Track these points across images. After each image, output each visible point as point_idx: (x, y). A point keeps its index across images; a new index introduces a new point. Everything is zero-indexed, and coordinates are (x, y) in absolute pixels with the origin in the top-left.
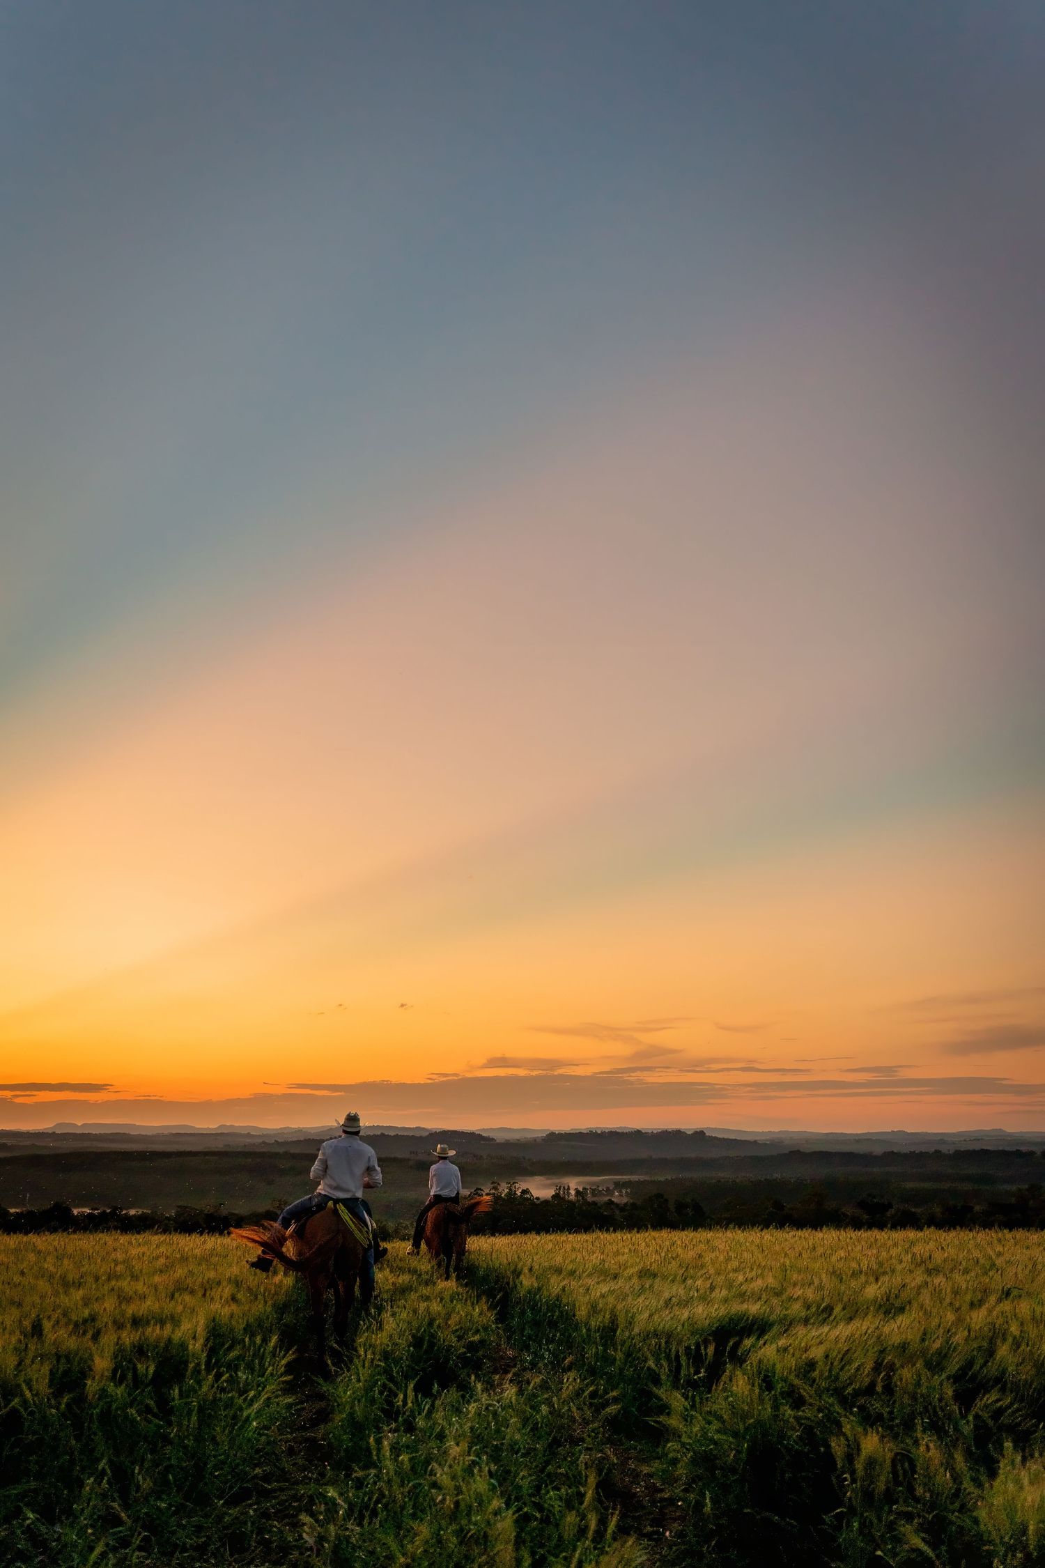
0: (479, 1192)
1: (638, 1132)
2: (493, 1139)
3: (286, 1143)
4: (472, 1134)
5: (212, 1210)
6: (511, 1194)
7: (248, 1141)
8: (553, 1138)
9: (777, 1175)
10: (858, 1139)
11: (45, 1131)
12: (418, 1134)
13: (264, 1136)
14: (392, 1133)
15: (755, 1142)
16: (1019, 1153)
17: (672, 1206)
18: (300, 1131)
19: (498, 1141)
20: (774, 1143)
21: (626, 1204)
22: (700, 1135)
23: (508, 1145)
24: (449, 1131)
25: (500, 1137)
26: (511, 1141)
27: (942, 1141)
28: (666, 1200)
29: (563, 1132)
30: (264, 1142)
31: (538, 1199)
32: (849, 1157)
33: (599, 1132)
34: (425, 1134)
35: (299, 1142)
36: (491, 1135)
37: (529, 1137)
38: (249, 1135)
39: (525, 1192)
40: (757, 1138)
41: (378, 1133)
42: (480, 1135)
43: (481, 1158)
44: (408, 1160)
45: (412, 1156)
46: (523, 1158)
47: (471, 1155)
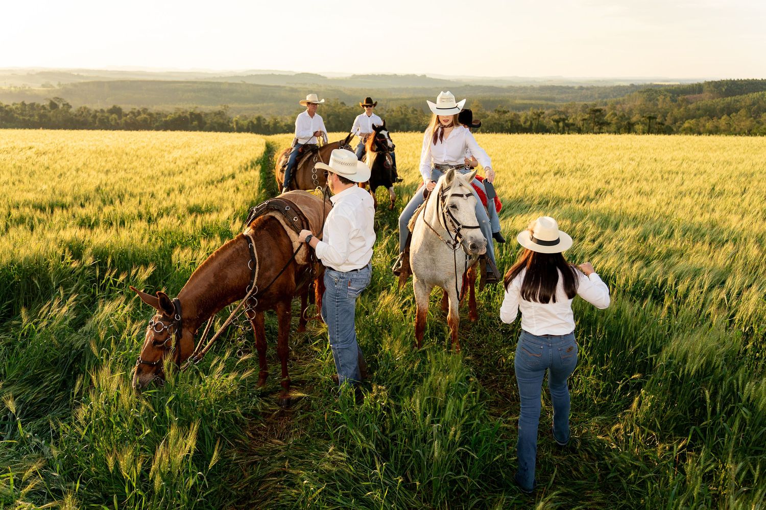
1: (395, 75)
2: (326, 77)
3: (225, 78)
4: (315, 75)
5: (192, 110)
7: (207, 76)
8: (355, 77)
11: (103, 70)
12: (290, 74)
13: (214, 74)
14: (277, 74)
15: (449, 80)
17: (410, 111)
18: (231, 72)
19: (328, 78)
20: (458, 81)
22: (424, 77)
23: (333, 80)
24: (304, 73)
25: (329, 76)
26: (335, 78)
28: (408, 108)
29: (360, 75)
30: (214, 77)
33: (377, 75)
34: (293, 74)
35: (232, 77)
36: (325, 75)
37: (343, 76)
38: (207, 73)
41: (270, 73)
42: (320, 75)
43: (321, 86)
44: (285, 87)
45: (287, 85)
46: (341, 86)
47: (316, 85)
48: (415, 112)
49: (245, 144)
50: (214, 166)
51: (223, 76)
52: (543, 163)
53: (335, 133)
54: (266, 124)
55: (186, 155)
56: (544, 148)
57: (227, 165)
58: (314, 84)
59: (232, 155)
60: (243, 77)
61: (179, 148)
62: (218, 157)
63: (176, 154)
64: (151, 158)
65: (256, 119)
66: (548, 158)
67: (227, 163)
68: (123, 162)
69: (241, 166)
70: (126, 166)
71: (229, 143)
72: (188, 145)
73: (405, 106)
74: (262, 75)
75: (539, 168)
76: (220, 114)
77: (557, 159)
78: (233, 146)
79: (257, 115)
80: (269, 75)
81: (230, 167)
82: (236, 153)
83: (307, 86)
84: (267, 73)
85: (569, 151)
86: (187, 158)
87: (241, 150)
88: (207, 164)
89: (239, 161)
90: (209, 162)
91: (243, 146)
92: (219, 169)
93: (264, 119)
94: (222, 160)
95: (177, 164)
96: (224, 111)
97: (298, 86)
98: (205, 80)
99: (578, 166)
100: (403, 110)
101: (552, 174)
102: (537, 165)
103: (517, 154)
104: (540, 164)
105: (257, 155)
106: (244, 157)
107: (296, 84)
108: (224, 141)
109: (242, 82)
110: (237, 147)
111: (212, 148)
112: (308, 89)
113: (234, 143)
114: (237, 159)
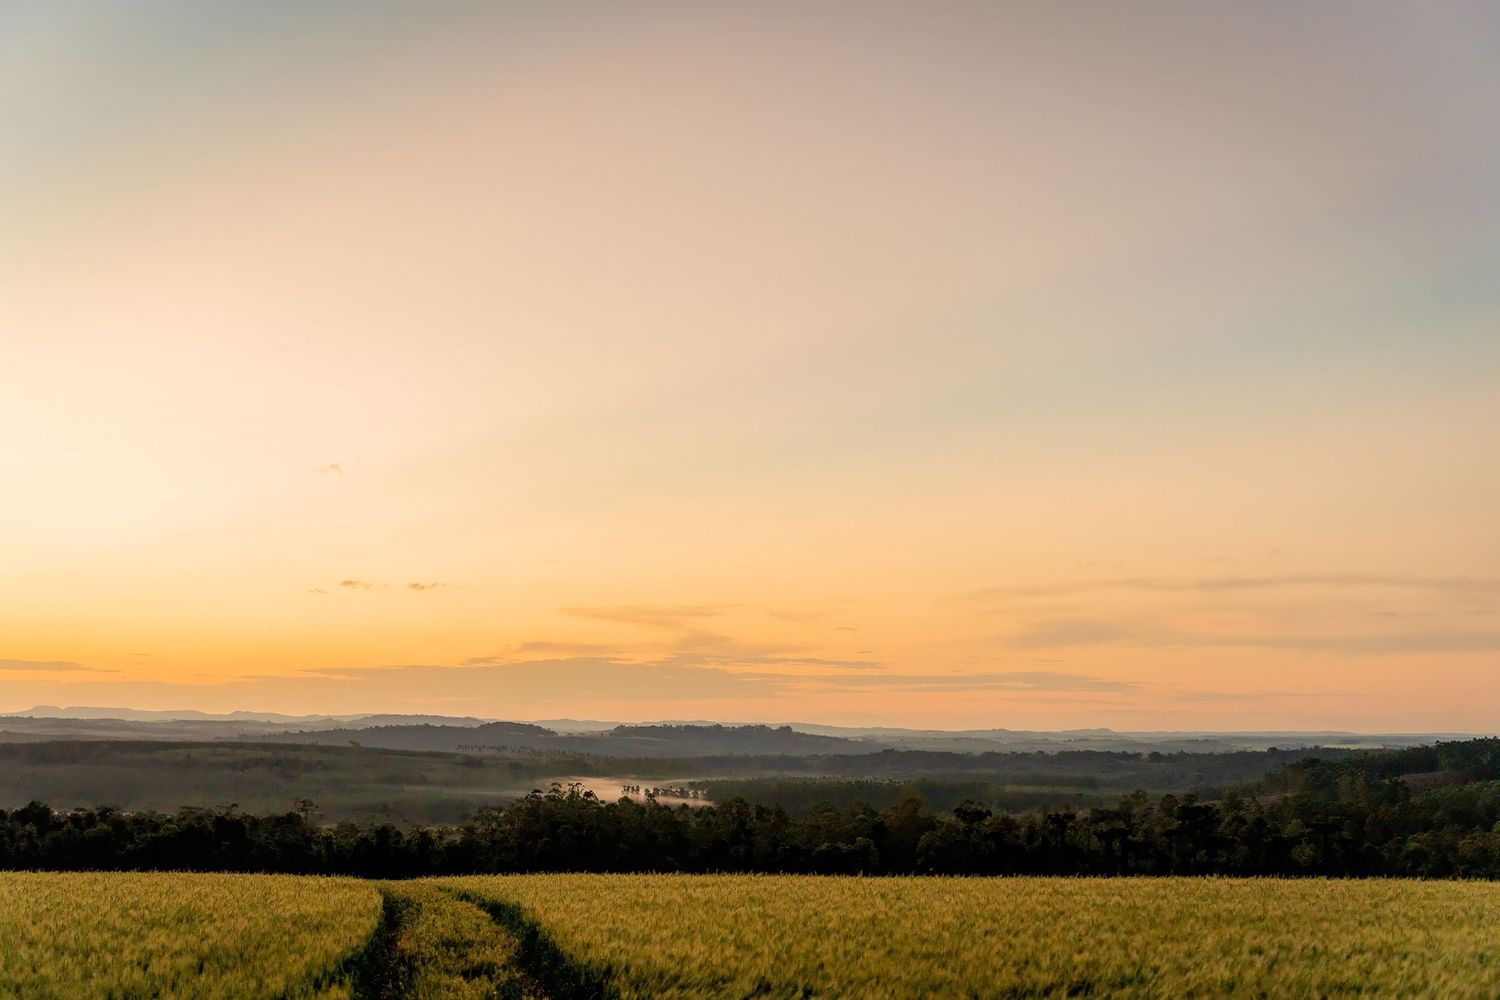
0: (537, 794)
1: (718, 727)
2: (554, 733)
3: (311, 734)
4: (531, 726)
5: (223, 812)
6: (573, 795)
7: (268, 730)
8: (622, 731)
9: (868, 778)
10: (957, 739)
11: (21, 716)
12: (467, 725)
13: (285, 725)
14: (438, 724)
15: (846, 740)
16: (1125, 756)
17: (752, 812)
18: (329, 719)
19: (558, 735)
20: (867, 742)
21: (702, 809)
22: (786, 730)
23: (570, 739)
24: (503, 723)
25: (562, 730)
26: (574, 735)
27: (1046, 742)
28: (746, 805)
29: (633, 726)
30: (286, 733)
31: (603, 802)
32: (946, 758)
33: (674, 726)
34: (476, 726)
35: (327, 732)
36: (553, 728)
37: (595, 730)
38: (269, 724)
39: (589, 794)
40: (848, 735)
41: (422, 723)
42: (539, 728)
43: (540, 753)
44: (455, 755)
45: (460, 751)
46: (588, 754)
47: (529, 750)
48: (765, 815)
49: (330, 911)
50: (240, 975)
51: (306, 731)
52: (1045, 963)
54: (401, 846)
55: (177, 947)
56: (1055, 919)
57: (274, 973)
58: (524, 748)
59: (292, 942)
60: (355, 731)
61: (166, 926)
62: (257, 948)
63: (156, 939)
64: (87, 955)
65: (378, 832)
66: (1057, 948)
67: (276, 965)
68: (17, 967)
69: (309, 974)
70: (19, 979)
71: (291, 909)
72: (187, 918)
73: (742, 801)
74: (399, 728)
75: (1035, 975)
76: (290, 821)
77: (1080, 952)
78: (303, 916)
79: (380, 824)
80: (417, 728)
81: (280, 979)
82: (306, 938)
83: (508, 754)
84: (413, 723)
85: (1113, 929)
86: (179, 954)
87: (318, 928)
88: (225, 969)
89: (307, 958)
90: (230, 964)
92: (253, 984)
93: (399, 835)
94: (266, 958)
95: (150, 969)
96: (302, 814)
97: (486, 752)
98: (266, 741)
99: (1129, 971)
100: (735, 812)
101: (1064, 993)
102: (1031, 968)
103: (988, 938)
104: (1037, 965)
105: (355, 942)
106: (321, 948)
107: (480, 749)
108: (281, 903)
109: (351, 745)
110: (309, 919)
111: (246, 923)
112: (508, 759)
113: (304, 908)
114: (302, 956)
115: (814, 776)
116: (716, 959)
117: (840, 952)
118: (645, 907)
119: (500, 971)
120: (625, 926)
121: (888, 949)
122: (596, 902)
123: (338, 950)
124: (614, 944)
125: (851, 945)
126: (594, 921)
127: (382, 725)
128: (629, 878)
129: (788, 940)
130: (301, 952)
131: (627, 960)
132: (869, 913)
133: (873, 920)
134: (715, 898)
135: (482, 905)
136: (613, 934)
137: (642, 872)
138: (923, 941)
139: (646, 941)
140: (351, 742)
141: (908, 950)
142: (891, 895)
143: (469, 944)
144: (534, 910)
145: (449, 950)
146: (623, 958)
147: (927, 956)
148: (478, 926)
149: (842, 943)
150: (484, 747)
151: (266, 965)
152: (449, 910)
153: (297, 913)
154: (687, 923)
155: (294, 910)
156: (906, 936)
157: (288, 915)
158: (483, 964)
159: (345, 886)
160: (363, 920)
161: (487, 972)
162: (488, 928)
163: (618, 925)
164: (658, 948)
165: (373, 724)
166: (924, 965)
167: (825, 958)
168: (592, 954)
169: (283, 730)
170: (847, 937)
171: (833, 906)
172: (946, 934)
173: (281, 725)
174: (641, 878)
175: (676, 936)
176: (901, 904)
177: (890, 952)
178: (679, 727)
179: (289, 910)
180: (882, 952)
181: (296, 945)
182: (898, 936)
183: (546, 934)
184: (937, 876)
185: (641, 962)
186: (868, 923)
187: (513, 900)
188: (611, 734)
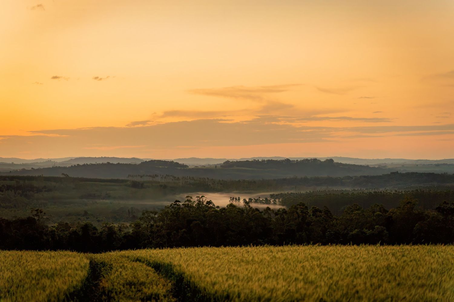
0: (178, 203)
1: (288, 160)
2: (186, 166)
3: (39, 170)
4: (172, 162)
6: (200, 203)
7: (12, 168)
8: (228, 165)
9: (381, 190)
10: (438, 164)
12: (133, 162)
13: (23, 165)
14: (115, 163)
15: (368, 166)
17: (310, 212)
18: (49, 161)
19: (190, 167)
20: (380, 168)
21: (279, 210)
22: (330, 162)
23: (197, 170)
24: (155, 161)
25: (191, 164)
26: (200, 167)
28: (306, 207)
29: (235, 161)
30: (24, 170)
31: (218, 207)
32: (431, 176)
33: (260, 160)
34: (139, 163)
35: (49, 169)
36: (185, 163)
37: (211, 164)
38: (13, 164)
39: (209, 203)
40: (369, 164)
41: (105, 162)
42: (177, 163)
43: (178, 179)
44: (126, 181)
45: (130, 178)
46: (208, 179)
47: (171, 177)
48: (318, 213)
49: (58, 267)
51: (36, 168)
53: (196, 248)
54: (97, 235)
58: (169, 176)
59: (38, 284)
60: (65, 168)
62: (17, 287)
65: (82, 228)
71: (35, 267)
73: (303, 205)
74: (92, 165)
76: (30, 221)
79: (83, 223)
80: (103, 164)
82: (47, 282)
83: (158, 179)
84: (101, 162)
87: (53, 275)
89: (48, 292)
91: (56, 269)
93: (95, 229)
94: (23, 292)
96: (36, 218)
97: (146, 179)
98: (12, 175)
100: (299, 211)
105: (75, 283)
106: (55, 286)
107: (141, 177)
108: (29, 264)
109: (63, 176)
110: (46, 272)
111: (10, 274)
112: (159, 183)
113: (43, 266)
114: (44, 291)
115: (348, 189)
116: (292, 289)
117: (368, 284)
118: (248, 263)
119: (163, 298)
120: (236, 273)
121: (397, 282)
122: (217, 261)
123: (66, 288)
124: (230, 282)
125: (375, 280)
126: (217, 270)
127: (81, 163)
128: (237, 249)
129: (335, 278)
130: (44, 288)
131: (238, 291)
132: (386, 264)
133: (388, 267)
134: (290, 257)
135: (149, 264)
136: (229, 277)
137: (244, 245)
138: (420, 278)
139: (249, 279)
140: (63, 174)
141: (410, 283)
142: (398, 254)
143: (143, 284)
144: (180, 266)
145: (131, 288)
146: (236, 290)
147: (423, 286)
148: (147, 275)
149: (369, 279)
150: (144, 175)
151: (24, 296)
152: (129, 266)
153: (39, 269)
154: (274, 270)
155: (37, 267)
156: (408, 276)
157: (33, 270)
158: (152, 295)
159: (65, 256)
160: (80, 272)
161: (154, 298)
162: (153, 275)
163: (232, 272)
164: (257, 284)
165: (76, 163)
166: (420, 291)
167: (358, 288)
168: (217, 287)
169: (22, 168)
170: (372, 276)
171: (362, 261)
172: (434, 275)
173: (20, 165)
174: (244, 249)
175: (267, 278)
176: (405, 258)
177: (398, 284)
178: (263, 161)
179: (34, 267)
180: (394, 284)
181: (40, 285)
182: (404, 275)
183: (189, 278)
184: (426, 245)
185: (247, 291)
186: (385, 269)
187: (167, 261)
188: (222, 166)
